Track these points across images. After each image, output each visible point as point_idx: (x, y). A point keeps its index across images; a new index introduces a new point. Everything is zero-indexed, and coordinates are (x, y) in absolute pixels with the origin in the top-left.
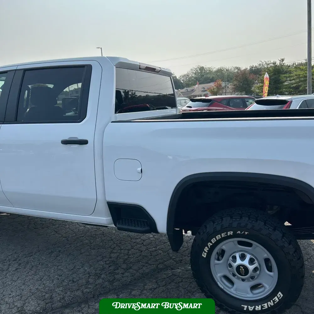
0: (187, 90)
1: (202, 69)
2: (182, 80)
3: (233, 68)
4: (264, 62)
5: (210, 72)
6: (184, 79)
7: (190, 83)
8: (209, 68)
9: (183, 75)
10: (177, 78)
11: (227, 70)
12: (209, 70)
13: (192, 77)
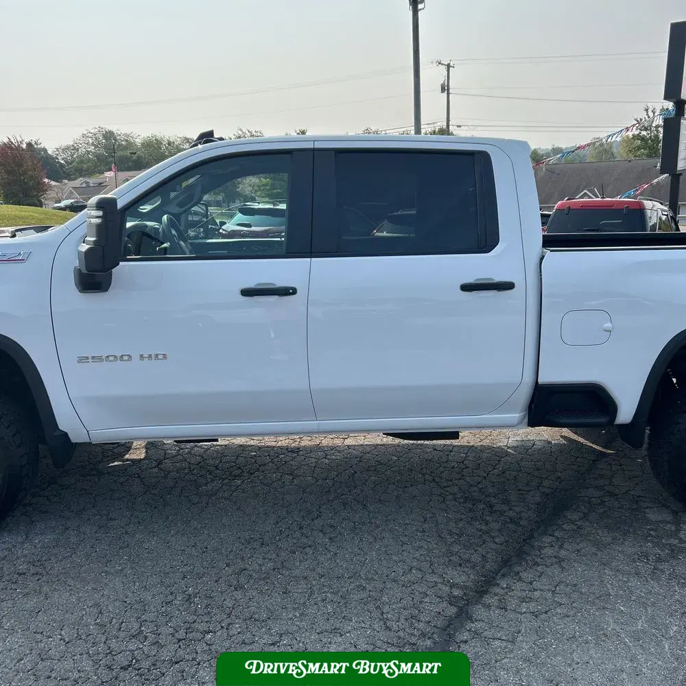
0: (86, 183)
1: (109, 135)
2: (63, 159)
3: (178, 139)
4: (247, 132)
5: (130, 144)
6: (67, 155)
7: (85, 166)
8: (128, 136)
9: (63, 147)
10: (50, 152)
11: (169, 143)
12: (127, 141)
13: (88, 152)
